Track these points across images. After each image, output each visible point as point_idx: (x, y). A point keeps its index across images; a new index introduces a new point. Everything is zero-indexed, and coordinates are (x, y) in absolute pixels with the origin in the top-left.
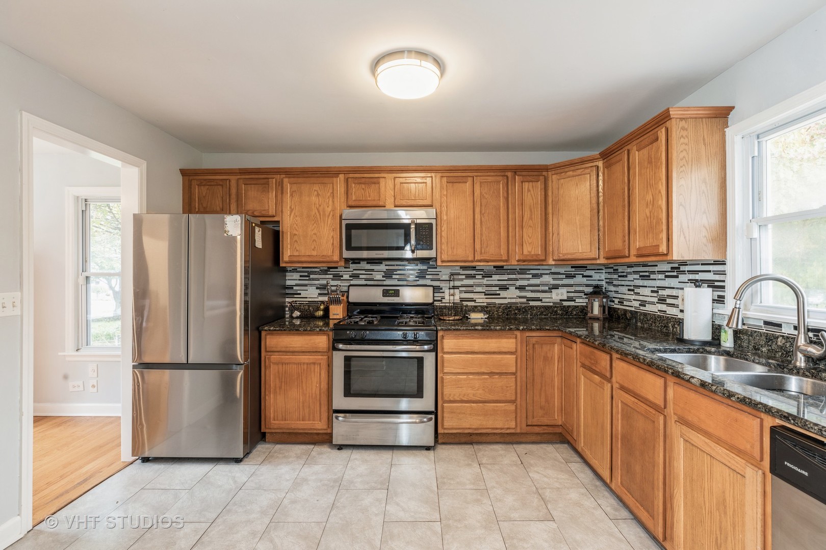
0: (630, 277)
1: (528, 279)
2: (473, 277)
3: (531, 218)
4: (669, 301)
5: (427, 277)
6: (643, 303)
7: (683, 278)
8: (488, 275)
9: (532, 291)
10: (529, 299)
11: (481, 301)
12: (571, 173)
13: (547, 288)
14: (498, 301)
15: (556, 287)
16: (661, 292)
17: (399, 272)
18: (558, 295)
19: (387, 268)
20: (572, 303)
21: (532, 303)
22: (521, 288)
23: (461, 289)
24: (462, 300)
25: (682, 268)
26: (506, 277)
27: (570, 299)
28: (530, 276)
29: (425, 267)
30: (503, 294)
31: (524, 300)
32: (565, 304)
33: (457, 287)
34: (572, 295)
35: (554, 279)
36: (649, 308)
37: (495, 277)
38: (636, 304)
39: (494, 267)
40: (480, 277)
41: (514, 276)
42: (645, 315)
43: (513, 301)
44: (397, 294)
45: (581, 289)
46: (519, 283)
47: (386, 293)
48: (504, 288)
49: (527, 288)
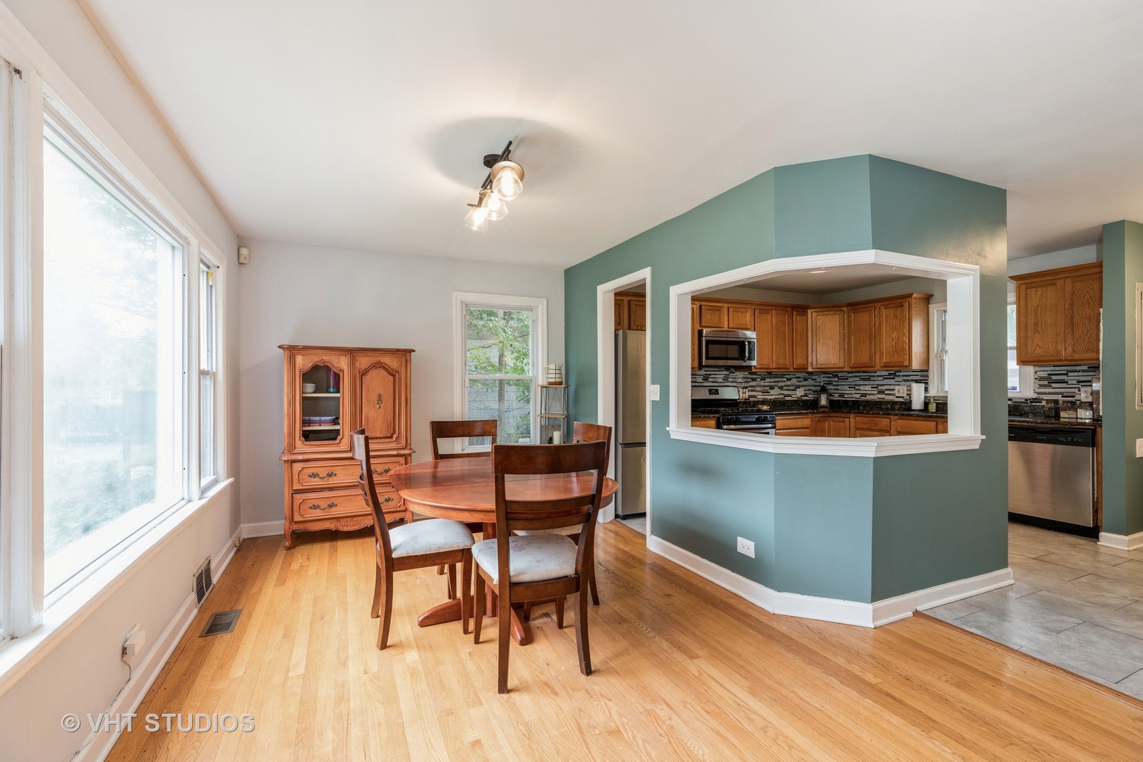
0: (850, 380)
1: (784, 382)
2: (754, 380)
3: (801, 340)
4: (886, 392)
5: (730, 380)
6: (864, 395)
7: (897, 379)
8: (763, 379)
9: (787, 390)
10: (786, 396)
11: (760, 397)
12: (826, 313)
13: (794, 388)
14: (769, 397)
15: (798, 387)
16: (880, 388)
17: (712, 376)
18: (800, 393)
19: (705, 373)
20: (806, 398)
21: (787, 398)
22: (781, 388)
23: (749, 388)
24: (750, 396)
25: (897, 374)
26: (773, 380)
27: (806, 395)
28: (785, 379)
29: (728, 373)
30: (772, 392)
31: (783, 396)
32: (803, 398)
33: (746, 388)
34: (807, 392)
35: (798, 382)
36: (869, 398)
37: (768, 380)
38: (858, 396)
39: (767, 373)
40: (759, 380)
41: (777, 379)
42: (867, 402)
43: (777, 397)
44: (717, 392)
45: (811, 388)
46: (780, 384)
47: (711, 392)
48: (772, 388)
49: (784, 388)
